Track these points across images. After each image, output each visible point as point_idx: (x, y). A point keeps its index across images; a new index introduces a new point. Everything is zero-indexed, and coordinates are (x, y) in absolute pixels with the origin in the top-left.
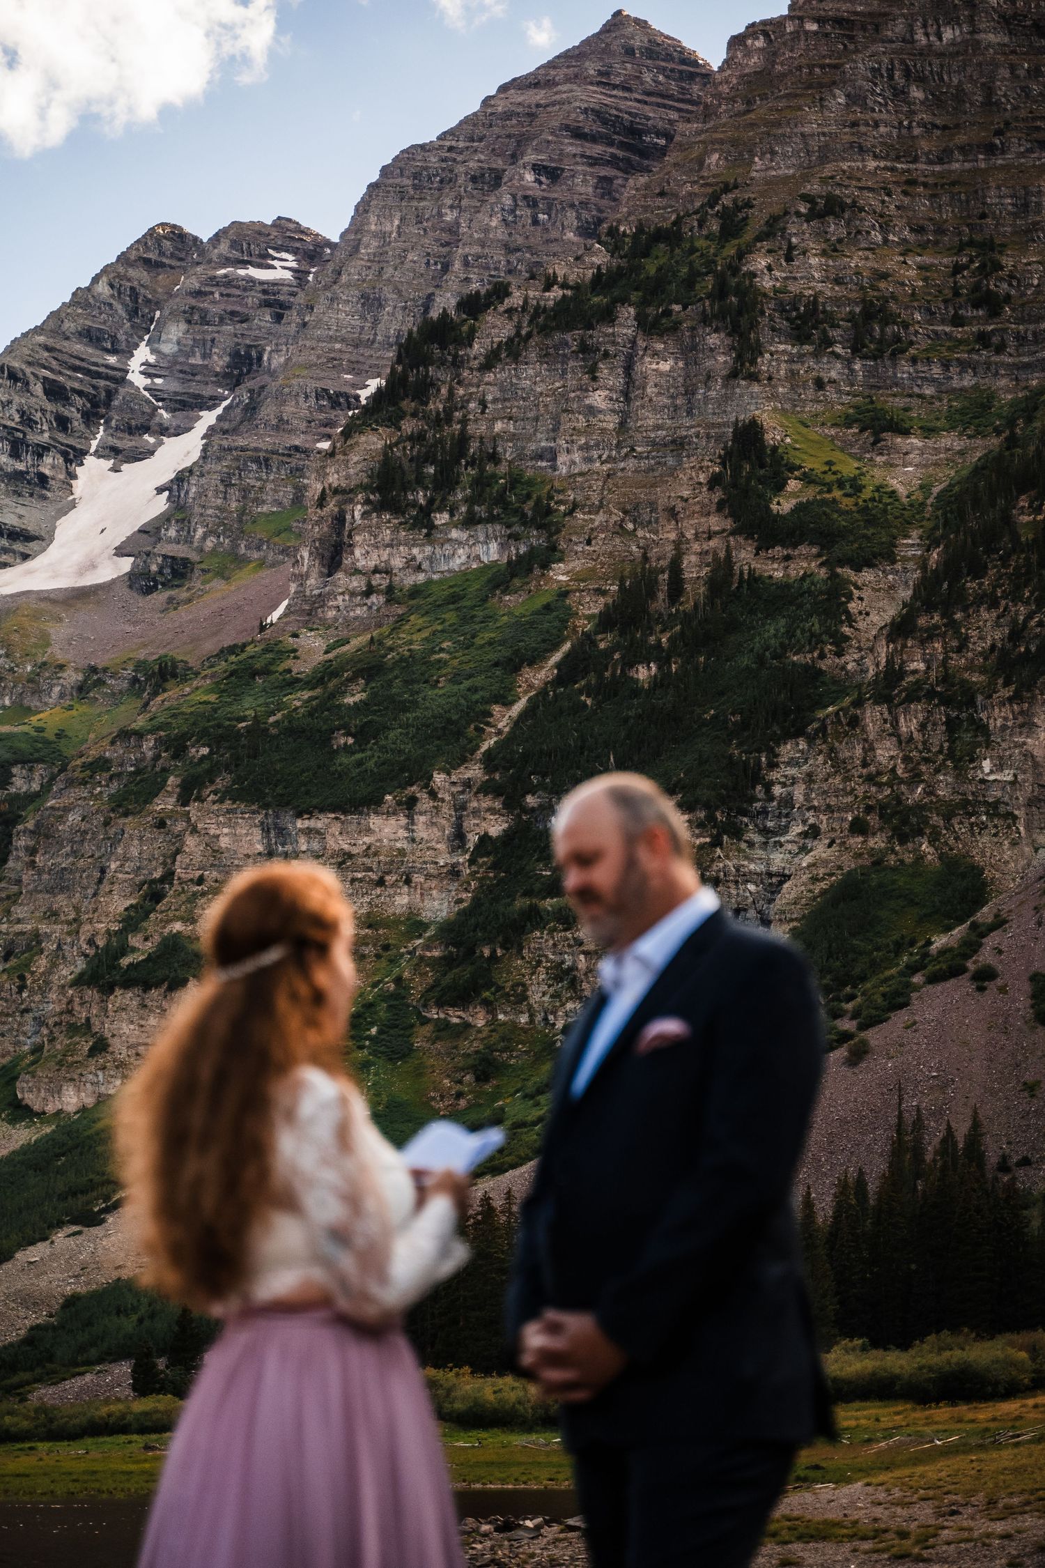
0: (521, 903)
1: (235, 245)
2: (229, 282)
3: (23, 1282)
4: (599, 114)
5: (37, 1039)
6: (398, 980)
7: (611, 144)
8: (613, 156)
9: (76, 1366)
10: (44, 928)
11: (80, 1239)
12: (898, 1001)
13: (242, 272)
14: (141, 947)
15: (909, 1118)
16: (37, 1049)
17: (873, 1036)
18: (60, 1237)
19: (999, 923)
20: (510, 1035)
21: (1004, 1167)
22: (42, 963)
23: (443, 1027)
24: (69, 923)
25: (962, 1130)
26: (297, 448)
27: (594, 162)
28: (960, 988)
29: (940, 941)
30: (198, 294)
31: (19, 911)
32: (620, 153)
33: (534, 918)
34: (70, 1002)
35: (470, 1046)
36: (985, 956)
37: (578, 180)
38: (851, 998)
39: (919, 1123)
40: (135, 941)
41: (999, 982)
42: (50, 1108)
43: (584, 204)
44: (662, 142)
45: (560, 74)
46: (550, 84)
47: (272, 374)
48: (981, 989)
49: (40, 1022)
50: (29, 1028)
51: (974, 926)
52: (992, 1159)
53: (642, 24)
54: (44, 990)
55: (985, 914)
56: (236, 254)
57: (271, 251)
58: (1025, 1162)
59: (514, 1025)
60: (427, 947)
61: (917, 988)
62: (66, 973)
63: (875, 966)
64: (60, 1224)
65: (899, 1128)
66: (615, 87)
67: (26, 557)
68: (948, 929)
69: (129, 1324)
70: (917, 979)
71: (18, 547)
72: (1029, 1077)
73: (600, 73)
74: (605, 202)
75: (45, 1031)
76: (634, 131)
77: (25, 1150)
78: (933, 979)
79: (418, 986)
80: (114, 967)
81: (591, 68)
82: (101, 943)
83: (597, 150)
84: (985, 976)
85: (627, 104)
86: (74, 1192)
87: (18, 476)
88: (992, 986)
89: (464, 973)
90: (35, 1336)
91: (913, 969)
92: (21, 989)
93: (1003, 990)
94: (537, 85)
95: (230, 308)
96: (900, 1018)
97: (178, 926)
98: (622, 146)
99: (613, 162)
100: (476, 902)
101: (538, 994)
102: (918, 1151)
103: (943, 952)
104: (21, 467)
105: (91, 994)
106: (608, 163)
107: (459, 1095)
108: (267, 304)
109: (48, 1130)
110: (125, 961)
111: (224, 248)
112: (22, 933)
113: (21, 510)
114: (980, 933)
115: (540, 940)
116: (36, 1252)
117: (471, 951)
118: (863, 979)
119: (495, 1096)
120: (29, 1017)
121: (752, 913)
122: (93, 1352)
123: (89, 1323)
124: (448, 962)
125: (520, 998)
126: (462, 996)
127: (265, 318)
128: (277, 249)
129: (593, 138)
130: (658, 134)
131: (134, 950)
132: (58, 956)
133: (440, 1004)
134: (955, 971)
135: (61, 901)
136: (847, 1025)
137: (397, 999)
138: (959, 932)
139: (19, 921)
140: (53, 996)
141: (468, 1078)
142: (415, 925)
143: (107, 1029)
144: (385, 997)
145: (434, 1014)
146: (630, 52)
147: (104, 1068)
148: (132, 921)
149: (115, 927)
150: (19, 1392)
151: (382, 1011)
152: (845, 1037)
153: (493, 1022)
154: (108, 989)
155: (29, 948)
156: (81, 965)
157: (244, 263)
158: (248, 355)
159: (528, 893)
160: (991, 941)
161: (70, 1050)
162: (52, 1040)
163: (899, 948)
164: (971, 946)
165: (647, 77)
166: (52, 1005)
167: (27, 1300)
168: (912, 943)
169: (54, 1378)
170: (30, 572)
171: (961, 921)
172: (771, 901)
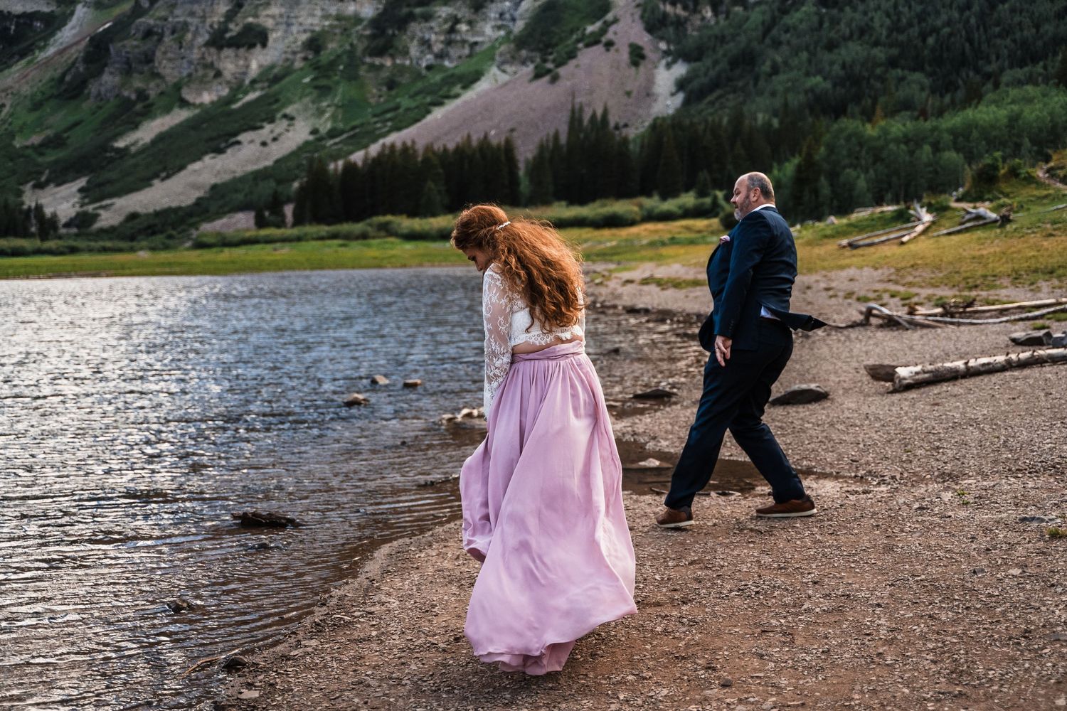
0: (405, 10)
3: (192, 179)
5: (189, 71)
6: (352, 45)
9: (219, 215)
10: (189, 20)
11: (217, 160)
12: (572, 55)
14: (234, 29)
15: (577, 107)
16: (190, 75)
17: (562, 71)
18: (207, 159)
19: (616, 21)
20: (402, 70)
21: (617, 127)
22: (189, 36)
23: (373, 67)
24: (201, 17)
25: (599, 113)
28: (599, 49)
29: (590, 29)
31: (177, 12)
33: (411, 17)
34: (203, 54)
35: (385, 74)
36: (610, 35)
38: (551, 54)
39: (581, 109)
40: (231, 26)
41: (615, 47)
42: (198, 101)
48: (608, 50)
49: (190, 63)
50: (185, 65)
51: (605, 22)
52: (612, 124)
54: (191, 47)
55: (609, 17)
58: (626, 126)
59: (403, 66)
60: (364, 29)
61: (580, 49)
62: (201, 40)
63: (562, 40)
64: (206, 153)
65: (573, 111)
68: (593, 23)
69: (240, 197)
70: (580, 45)
72: (628, 89)
75: (193, 67)
77: (187, 120)
78: (587, 46)
79: (360, 47)
80: (222, 37)
82: (216, 26)
84: (609, 44)
86: (212, 139)
88: (612, 49)
89: (381, 41)
90: (199, 201)
91: (578, 41)
92: (181, 48)
93: (617, 50)
96: (572, 63)
97: (250, 20)
100: (385, 10)
101: (414, 50)
102: (581, 120)
103: (592, 33)
105: (213, 50)
107: (380, 96)
109: (197, 111)
110: (228, 35)
112: (178, 22)
114: (607, 25)
115: (415, 27)
116: (197, 166)
117: (383, 32)
118: (556, 45)
119: (397, 96)
120: (185, 61)
121: (507, 16)
122: (226, 209)
123: (223, 196)
124: (373, 37)
125: (405, 53)
126: (380, 52)
131: (231, 30)
132: (196, 33)
133: (371, 55)
134: (597, 42)
135: (196, 8)
136: (550, 65)
137: (351, 53)
138: (598, 24)
139: (177, 16)
140: (196, 51)
141: (384, 89)
142: (357, 19)
143: (221, 66)
144: (345, 52)
145: (368, 60)
147: (220, 84)
148: (230, 16)
149: (222, 19)
150: (195, 226)
151: (345, 58)
152: (549, 71)
153: (394, 64)
154: (220, 48)
155: (182, 29)
156: (207, 37)
159: (408, 5)
160: (612, 29)
161: (205, 76)
162: (196, 70)
163: (572, 32)
164: (603, 31)
166: (195, 55)
167: (195, 186)
168: (578, 29)
169: (210, 219)
171: (599, 19)
172: (516, 10)
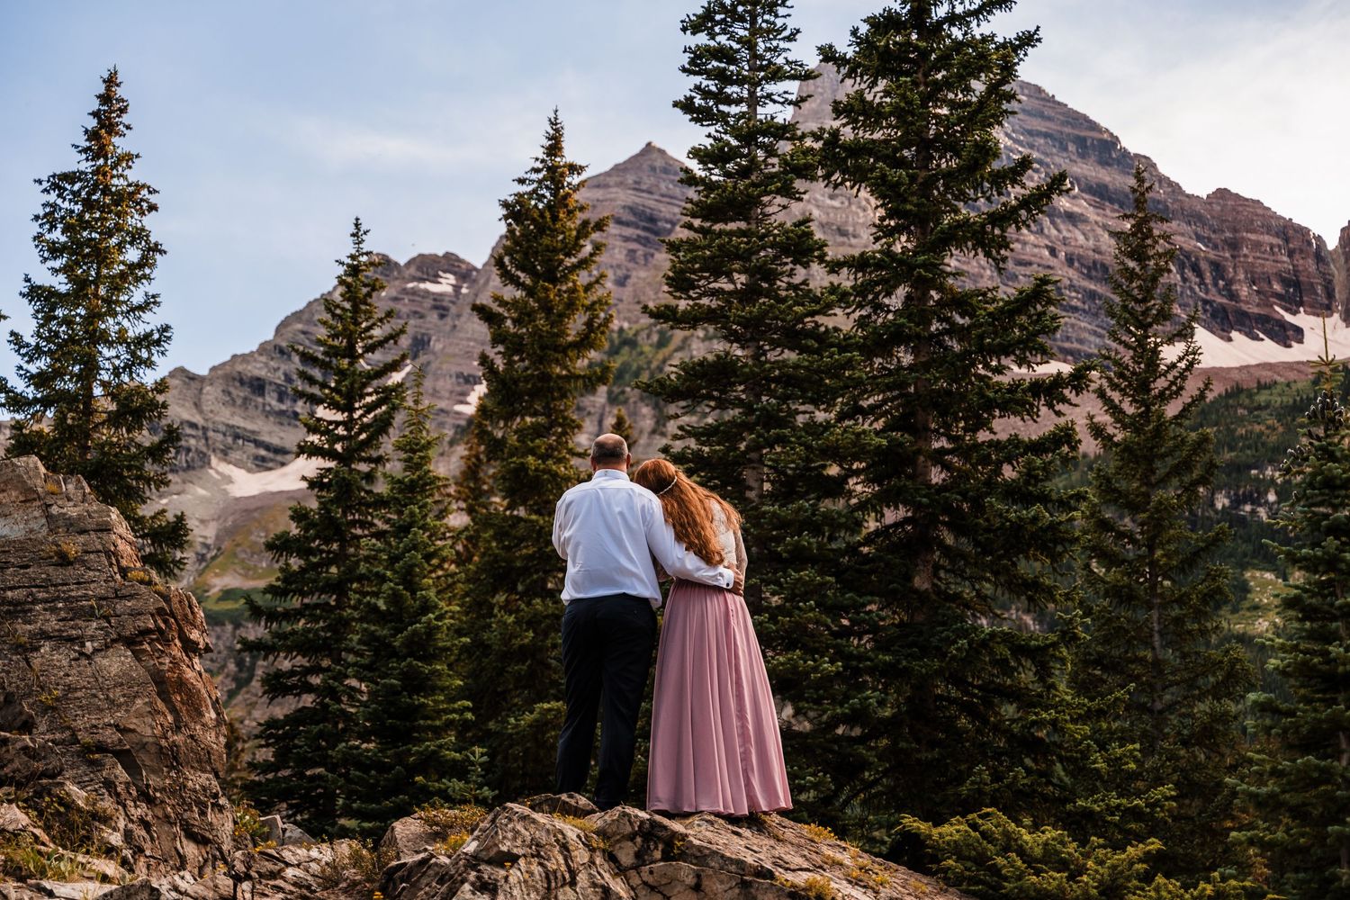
1: (419, 268)
2: (414, 292)
4: (632, 209)
7: (637, 227)
8: (639, 236)
13: (422, 286)
26: (442, 410)
27: (627, 239)
30: (395, 299)
32: (642, 233)
37: (616, 251)
43: (619, 266)
44: (669, 226)
45: (612, 181)
46: (607, 186)
47: (434, 353)
53: (662, 152)
56: (419, 274)
57: (441, 273)
66: (643, 191)
67: (283, 464)
71: (279, 458)
73: (636, 182)
74: (631, 265)
76: (652, 220)
81: (630, 179)
83: (629, 232)
85: (649, 202)
87: (282, 413)
94: (598, 186)
95: (414, 309)
98: (645, 229)
99: (638, 240)
104: (284, 407)
106: (635, 240)
108: (435, 307)
111: (412, 270)
113: (282, 434)
127: (433, 317)
128: (445, 272)
129: (627, 224)
130: (667, 221)
146: (653, 169)
157: (423, 280)
158: (422, 340)
165: (663, 186)
170: (285, 475)
